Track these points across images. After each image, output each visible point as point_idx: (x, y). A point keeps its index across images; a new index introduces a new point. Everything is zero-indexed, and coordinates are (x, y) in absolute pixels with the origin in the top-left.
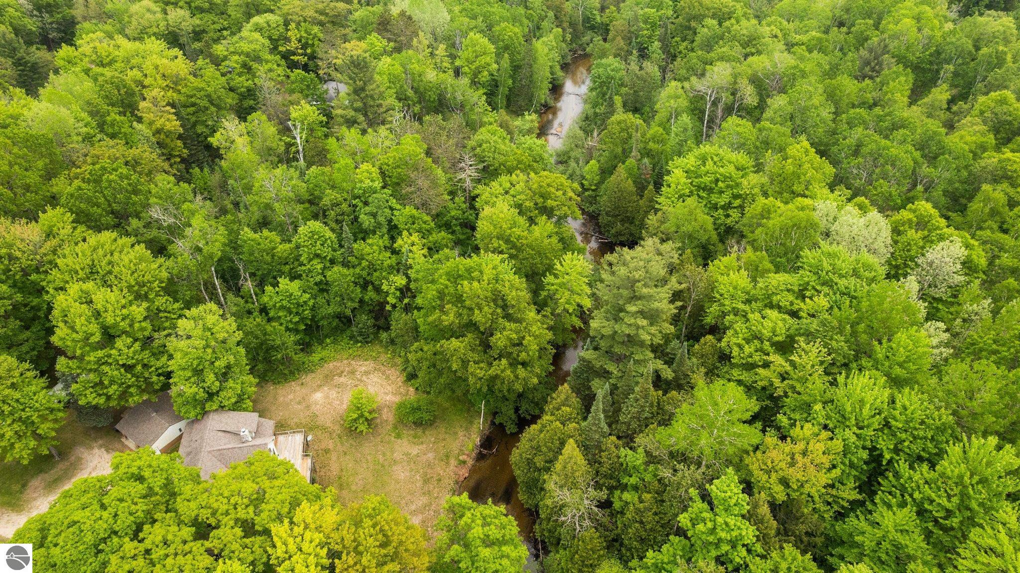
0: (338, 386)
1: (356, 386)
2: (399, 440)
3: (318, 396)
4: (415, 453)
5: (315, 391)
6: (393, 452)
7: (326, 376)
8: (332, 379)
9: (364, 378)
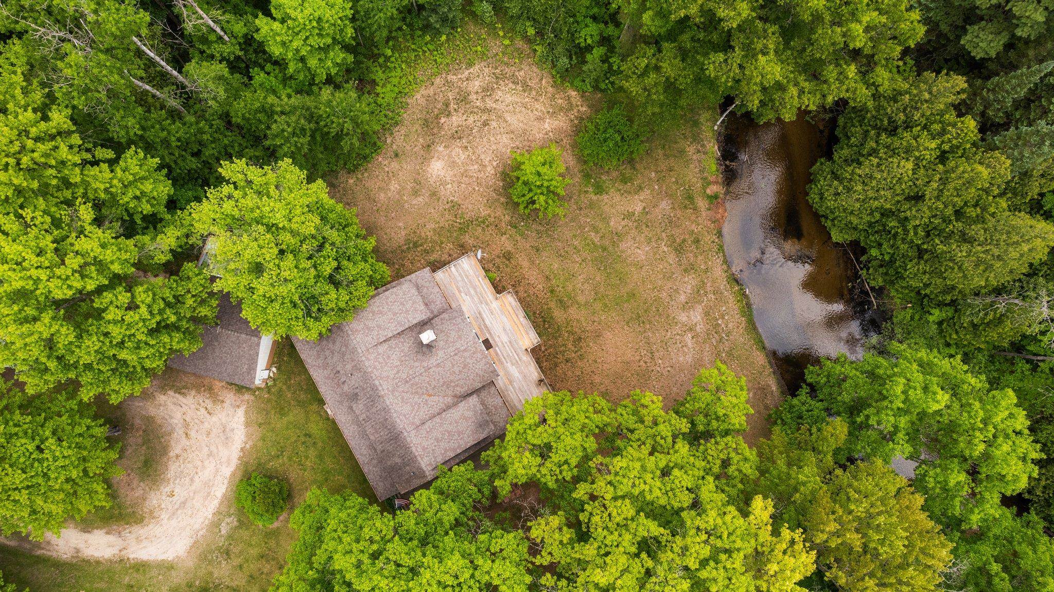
0: (457, 136)
1: (485, 124)
2: (605, 197)
3: (437, 168)
4: (638, 208)
5: (426, 160)
6: (605, 219)
7: (426, 124)
8: (440, 127)
9: (490, 103)
